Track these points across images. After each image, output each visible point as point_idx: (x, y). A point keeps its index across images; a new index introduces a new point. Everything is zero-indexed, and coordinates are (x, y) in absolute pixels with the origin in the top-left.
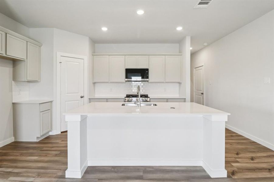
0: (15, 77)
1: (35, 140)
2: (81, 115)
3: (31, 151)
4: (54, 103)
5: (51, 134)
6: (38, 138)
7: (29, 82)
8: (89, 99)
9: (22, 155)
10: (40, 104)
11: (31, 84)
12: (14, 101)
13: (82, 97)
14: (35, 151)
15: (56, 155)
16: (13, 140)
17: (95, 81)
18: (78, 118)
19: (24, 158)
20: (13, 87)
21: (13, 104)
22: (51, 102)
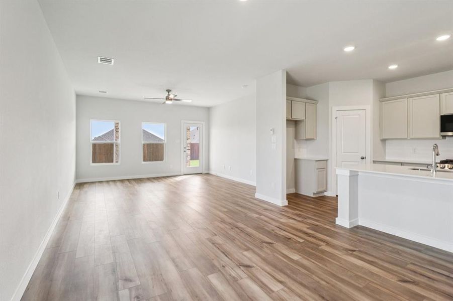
0: (296, 137)
1: (312, 195)
2: (350, 171)
3: (308, 201)
4: (329, 162)
5: (326, 194)
6: (314, 193)
7: (307, 140)
8: (373, 161)
9: (301, 201)
10: (316, 161)
11: (308, 142)
12: (295, 157)
13: (363, 158)
14: (312, 202)
15: (329, 210)
16: (294, 192)
17: (384, 137)
18: (347, 173)
19: (302, 204)
20: (295, 144)
21: (295, 159)
22: (327, 160)
